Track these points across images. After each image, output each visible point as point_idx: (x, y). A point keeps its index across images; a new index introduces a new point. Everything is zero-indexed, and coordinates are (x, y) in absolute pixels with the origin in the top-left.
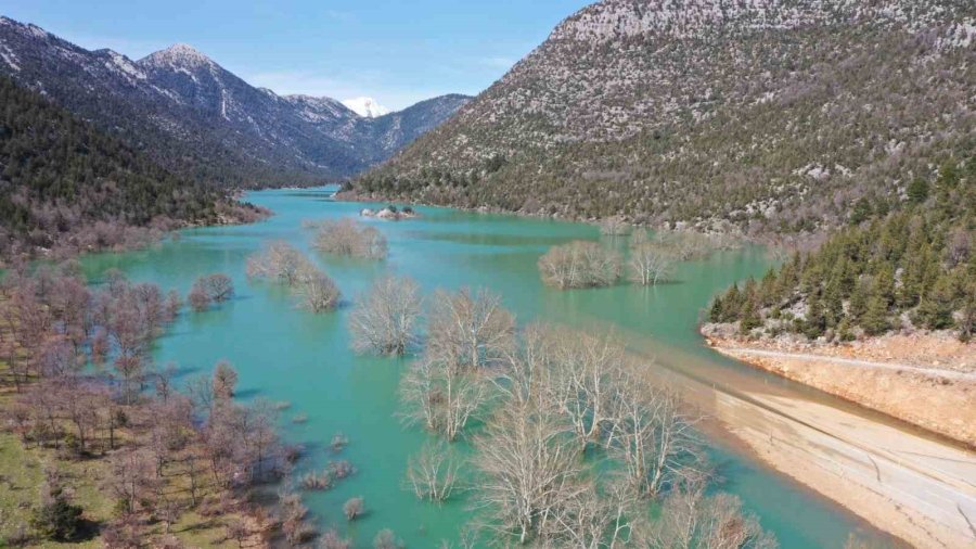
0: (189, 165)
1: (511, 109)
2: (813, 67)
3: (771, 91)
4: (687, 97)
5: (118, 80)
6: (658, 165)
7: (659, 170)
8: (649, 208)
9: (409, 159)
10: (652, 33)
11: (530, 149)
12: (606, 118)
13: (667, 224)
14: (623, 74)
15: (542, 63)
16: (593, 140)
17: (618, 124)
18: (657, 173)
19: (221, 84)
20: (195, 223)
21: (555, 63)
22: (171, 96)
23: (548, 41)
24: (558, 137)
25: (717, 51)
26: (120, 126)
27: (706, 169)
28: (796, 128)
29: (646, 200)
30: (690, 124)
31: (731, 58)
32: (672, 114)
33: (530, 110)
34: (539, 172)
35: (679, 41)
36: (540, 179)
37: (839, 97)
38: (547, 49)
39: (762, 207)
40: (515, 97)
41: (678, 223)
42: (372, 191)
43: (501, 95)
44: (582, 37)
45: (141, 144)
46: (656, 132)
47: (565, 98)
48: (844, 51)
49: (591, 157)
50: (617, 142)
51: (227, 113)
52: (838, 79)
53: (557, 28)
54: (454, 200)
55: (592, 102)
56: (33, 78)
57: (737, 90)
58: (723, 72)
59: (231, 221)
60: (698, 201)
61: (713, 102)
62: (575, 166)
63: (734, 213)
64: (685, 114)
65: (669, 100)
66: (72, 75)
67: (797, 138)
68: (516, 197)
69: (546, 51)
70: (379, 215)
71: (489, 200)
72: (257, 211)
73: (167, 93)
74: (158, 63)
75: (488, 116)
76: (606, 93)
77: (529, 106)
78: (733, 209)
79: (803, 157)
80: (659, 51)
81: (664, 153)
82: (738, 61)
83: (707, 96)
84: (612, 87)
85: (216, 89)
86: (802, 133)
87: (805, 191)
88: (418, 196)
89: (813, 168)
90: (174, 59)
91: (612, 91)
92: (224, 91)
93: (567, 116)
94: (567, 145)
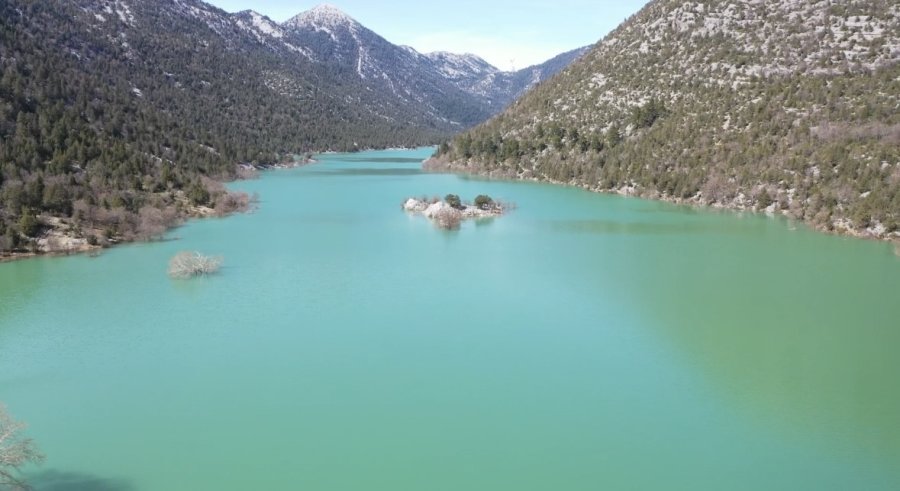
1: (672, 33)
9: (524, 111)
11: (705, 90)
12: (839, 34)
16: (819, 71)
17: (866, 43)
19: (359, 42)
22: (304, 53)
24: (753, 70)
26: (207, 80)
33: (702, 32)
34: (726, 126)
36: (728, 139)
40: (679, 16)
42: (468, 155)
43: (657, 15)
45: (227, 100)
49: (822, 101)
50: (868, 73)
54: (580, 172)
55: (810, 13)
56: (117, 30)
62: (794, 116)
66: (188, 31)
68: (686, 170)
71: (638, 174)
73: (300, 50)
74: (301, 24)
75: (638, 46)
77: (703, 26)
85: (353, 46)
88: (528, 165)
90: (317, 18)
92: (361, 48)
93: (767, 36)
94: (771, 81)
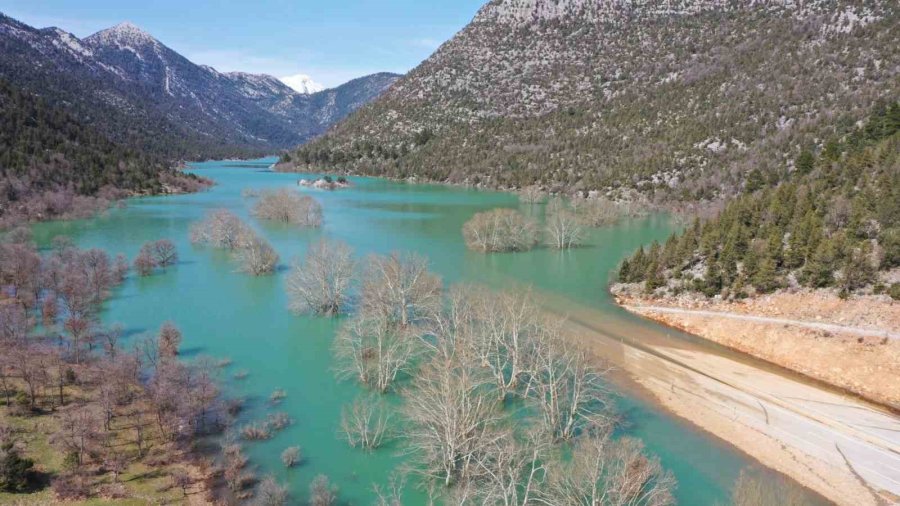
0: (134, 138)
1: (437, 86)
2: (713, 50)
3: (675, 71)
4: (599, 77)
5: (65, 57)
6: (573, 139)
7: (574, 143)
8: (564, 178)
9: (343, 133)
10: (567, 17)
11: (456, 124)
12: (525, 95)
13: (581, 194)
14: (541, 55)
15: (466, 44)
16: (514, 115)
17: (537, 101)
18: (572, 146)
19: (165, 62)
20: (141, 192)
21: (478, 45)
22: (116, 72)
23: (472, 24)
24: (481, 113)
25: (625, 34)
26: (67, 101)
27: (616, 143)
28: (697, 105)
29: (562, 171)
30: (601, 101)
31: (638, 40)
32: (586, 92)
33: (455, 87)
34: (464, 145)
35: (592, 25)
36: (465, 152)
37: (735, 78)
38: (471, 31)
39: (667, 178)
40: (441, 75)
41: (591, 192)
42: (308, 162)
43: (428, 74)
44: (503, 20)
45: (88, 118)
46: (571, 109)
47: (487, 77)
48: (740, 36)
49: (512, 132)
50: (535, 118)
51: (171, 89)
52: (735, 61)
53: (480, 12)
54: (385, 171)
55: (513, 81)
57: (644, 70)
58: (631, 54)
59: (175, 190)
60: (609, 172)
61: (623, 81)
62: (497, 140)
63: (640, 183)
64: (597, 92)
65: (583, 79)
66: (20, 52)
67: (697, 114)
68: (443, 168)
69: (470, 33)
70: (315, 185)
71: (417, 171)
72: (200, 182)
73: (113, 69)
74: (103, 41)
75: (417, 93)
76: (525, 72)
77: (455, 84)
78: (640, 179)
79: (703, 132)
80: (573, 34)
81: (578, 128)
82: (645, 43)
83: (617, 75)
84: (532, 66)
85: (160, 67)
86: (702, 110)
87: (705, 163)
88: (352, 167)
89: (711, 142)
90: (119, 37)
91: (531, 71)
92: (167, 68)
93: (490, 92)
94: (489, 120)
